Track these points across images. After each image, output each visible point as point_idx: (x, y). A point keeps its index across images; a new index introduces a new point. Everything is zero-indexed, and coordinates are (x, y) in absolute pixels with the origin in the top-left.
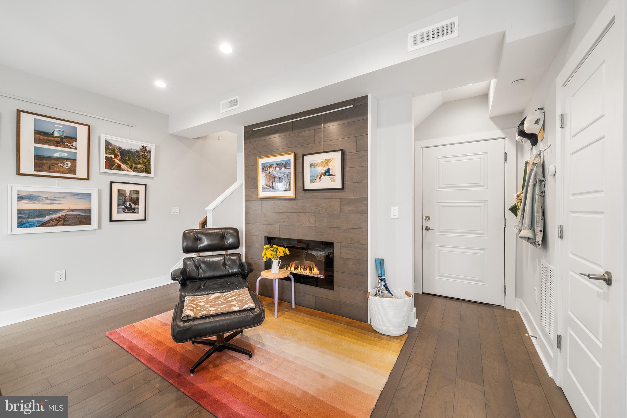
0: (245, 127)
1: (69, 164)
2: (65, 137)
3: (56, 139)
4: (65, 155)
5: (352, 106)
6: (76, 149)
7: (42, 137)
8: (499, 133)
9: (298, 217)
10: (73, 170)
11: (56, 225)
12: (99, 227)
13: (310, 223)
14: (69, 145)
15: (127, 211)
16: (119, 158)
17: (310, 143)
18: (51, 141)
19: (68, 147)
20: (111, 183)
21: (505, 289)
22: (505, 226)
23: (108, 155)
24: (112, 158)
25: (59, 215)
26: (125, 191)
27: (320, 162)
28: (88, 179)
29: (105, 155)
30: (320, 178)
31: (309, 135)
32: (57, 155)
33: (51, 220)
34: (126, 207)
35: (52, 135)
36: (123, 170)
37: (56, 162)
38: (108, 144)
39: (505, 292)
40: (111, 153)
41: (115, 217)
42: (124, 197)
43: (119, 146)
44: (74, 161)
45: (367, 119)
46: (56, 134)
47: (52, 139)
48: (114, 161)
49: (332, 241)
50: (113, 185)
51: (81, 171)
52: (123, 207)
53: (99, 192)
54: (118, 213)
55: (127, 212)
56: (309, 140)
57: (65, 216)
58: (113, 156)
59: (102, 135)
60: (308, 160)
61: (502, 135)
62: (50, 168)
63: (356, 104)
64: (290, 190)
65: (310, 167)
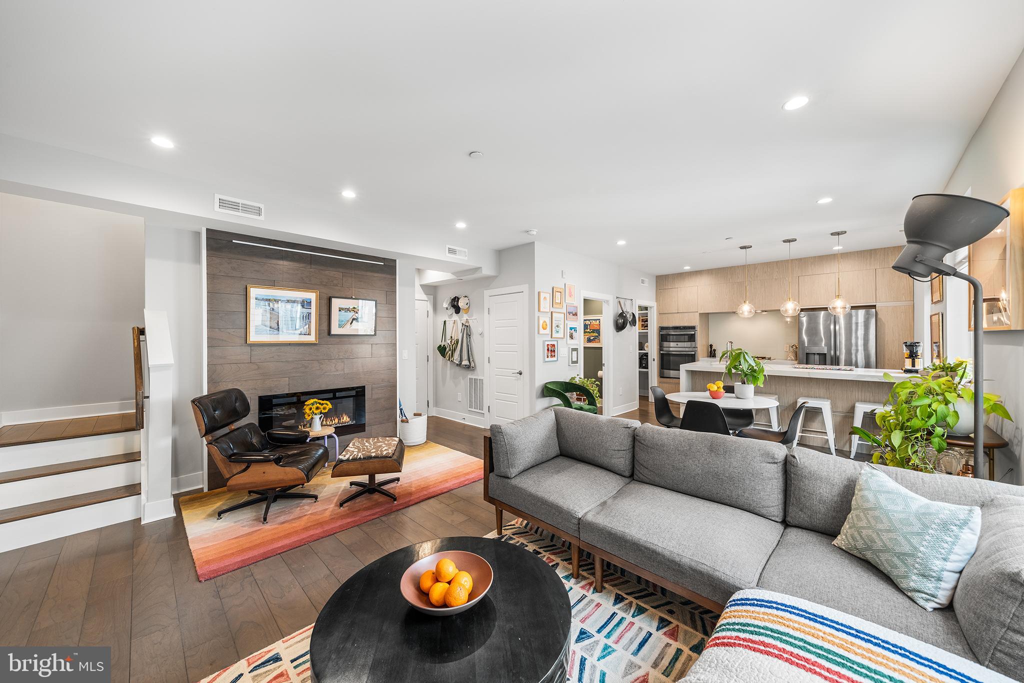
0: (207, 229)
5: (383, 264)
8: (424, 297)
9: (320, 365)
13: (337, 370)
17: (337, 286)
21: (428, 403)
22: (428, 361)
27: (351, 307)
30: (351, 324)
31: (335, 276)
39: (428, 406)
45: (395, 279)
49: (364, 385)
56: (334, 282)
60: (336, 303)
61: (427, 299)
63: (386, 263)
64: (309, 334)
65: (340, 311)
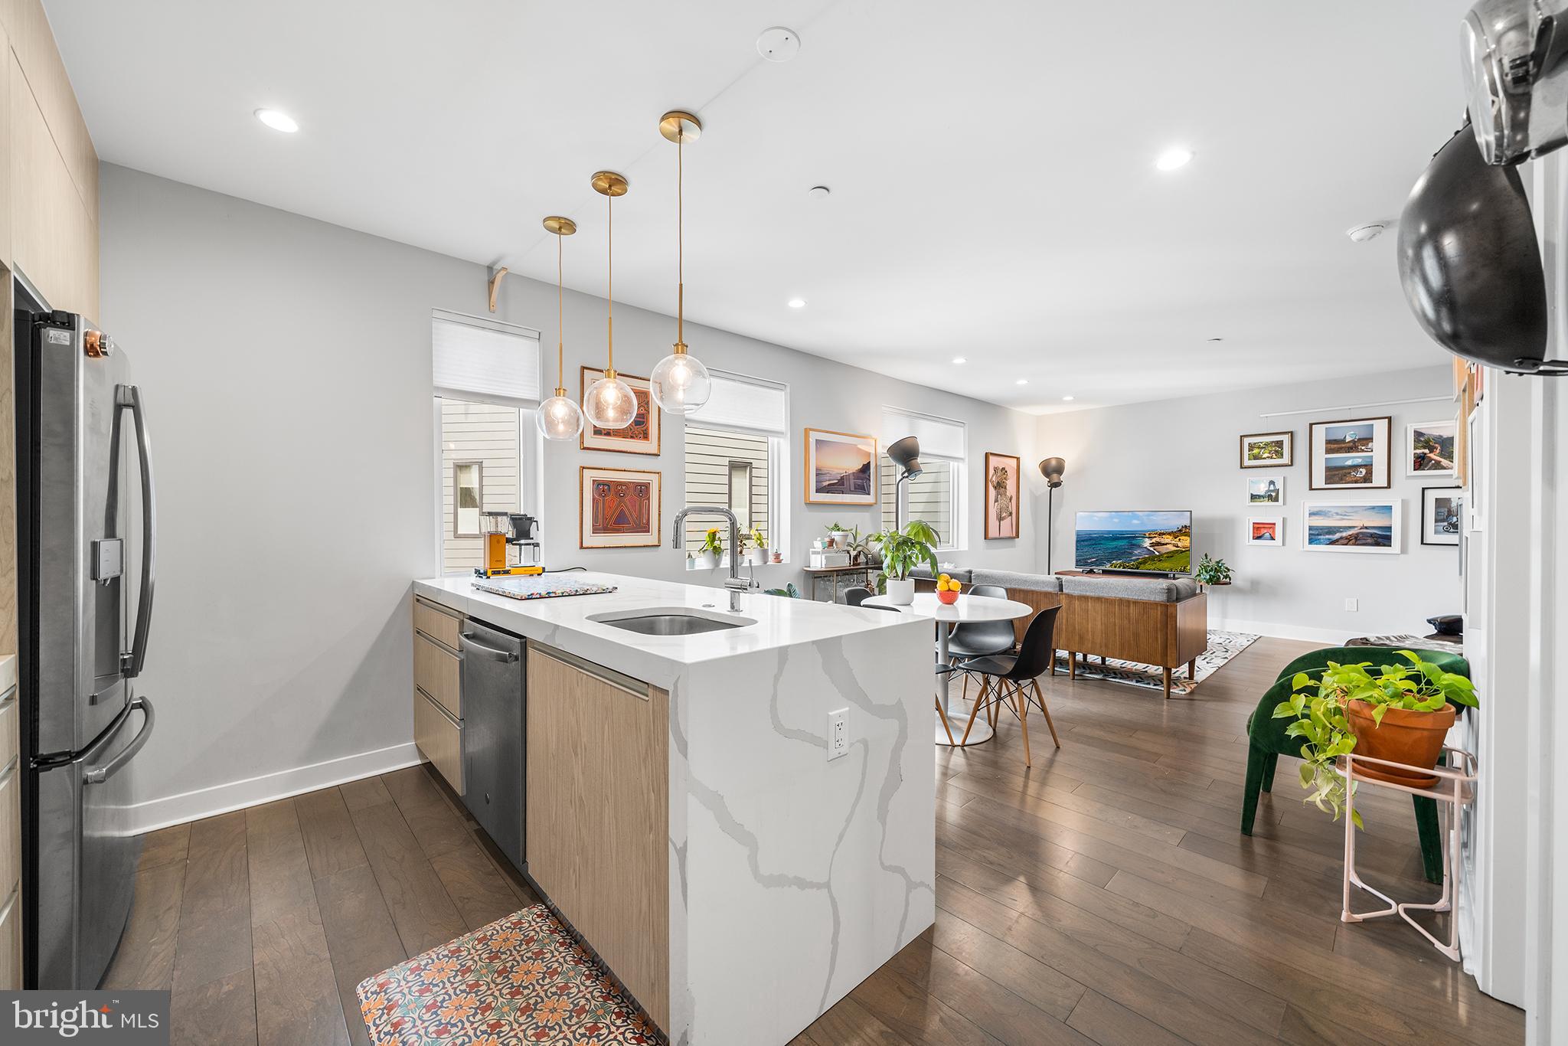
1: (1364, 471)
2: (1359, 440)
3: (1348, 445)
4: (1359, 461)
6: (1372, 451)
7: (1333, 446)
10: (1368, 478)
11: (1346, 544)
12: (1404, 550)
14: (1363, 448)
15: (1452, 530)
16: (1438, 451)
18: (1341, 448)
19: (1363, 451)
20: (1424, 489)
23: (1418, 451)
24: (1425, 454)
25: (1350, 533)
26: (1448, 500)
28: (1389, 486)
29: (1413, 452)
32: (1349, 463)
33: (1341, 538)
34: (1450, 524)
35: (1343, 441)
36: (1445, 468)
37: (1347, 471)
38: (1418, 434)
40: (1425, 448)
41: (1431, 537)
42: (1446, 510)
43: (1437, 434)
44: (1369, 467)
46: (1348, 439)
47: (1343, 445)
48: (1429, 457)
50: (1426, 492)
51: (1379, 477)
52: (1446, 524)
53: (1405, 504)
54: (1436, 532)
55: (1453, 532)
57: (1358, 534)
58: (1427, 451)
59: (1408, 425)
62: (1342, 480)
